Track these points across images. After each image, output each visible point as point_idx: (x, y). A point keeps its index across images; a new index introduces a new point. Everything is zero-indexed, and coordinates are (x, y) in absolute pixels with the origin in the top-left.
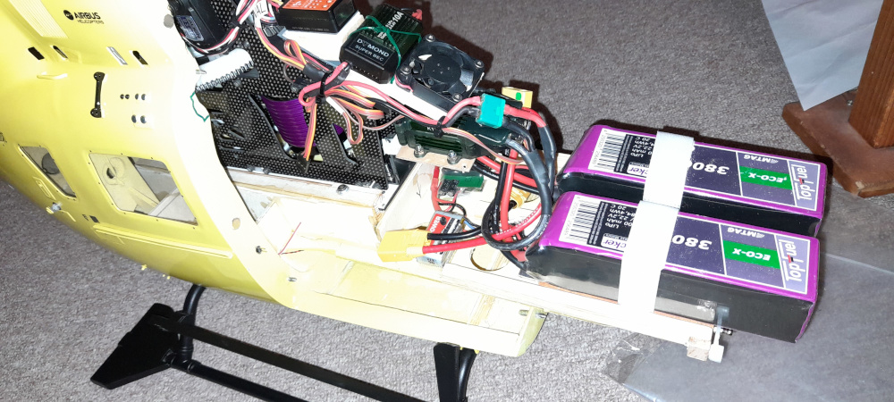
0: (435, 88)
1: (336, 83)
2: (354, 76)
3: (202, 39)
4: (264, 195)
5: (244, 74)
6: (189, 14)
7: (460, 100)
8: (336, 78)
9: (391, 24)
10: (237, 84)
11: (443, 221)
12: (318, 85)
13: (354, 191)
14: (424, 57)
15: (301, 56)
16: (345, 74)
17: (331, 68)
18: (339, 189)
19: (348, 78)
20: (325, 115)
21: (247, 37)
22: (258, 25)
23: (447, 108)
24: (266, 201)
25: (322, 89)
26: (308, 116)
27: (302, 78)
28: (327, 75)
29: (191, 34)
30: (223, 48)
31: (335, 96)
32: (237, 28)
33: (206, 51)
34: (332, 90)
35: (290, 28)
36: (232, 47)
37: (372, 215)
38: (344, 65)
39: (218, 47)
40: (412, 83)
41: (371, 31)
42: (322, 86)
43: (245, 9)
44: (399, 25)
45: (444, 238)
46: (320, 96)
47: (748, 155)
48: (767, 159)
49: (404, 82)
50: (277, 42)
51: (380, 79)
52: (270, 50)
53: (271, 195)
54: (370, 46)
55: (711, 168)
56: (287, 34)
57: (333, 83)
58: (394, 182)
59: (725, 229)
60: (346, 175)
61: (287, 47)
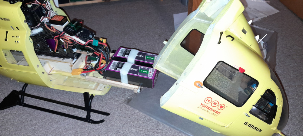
0: (84, 38)
1: (62, 36)
2: (66, 34)
3: (32, 25)
4: (45, 61)
5: (41, 33)
6: (29, 20)
7: (89, 40)
8: (62, 35)
9: (74, 24)
10: (39, 35)
11: (87, 67)
12: (58, 36)
13: (66, 60)
14: (82, 31)
15: (55, 30)
16: (64, 34)
17: (61, 33)
18: (63, 59)
19: (65, 35)
20: (60, 42)
21: (42, 25)
22: (45, 23)
23: (86, 42)
24: (45, 62)
25: (59, 37)
26: (56, 43)
27: (55, 34)
28: (60, 34)
29: (30, 24)
30: (37, 27)
31: (62, 38)
32: (40, 23)
33: (32, 28)
34: (61, 37)
35: (52, 24)
36: (38, 27)
37: (70, 65)
38: (64, 32)
39: (35, 27)
40: (78, 36)
41: (70, 26)
42: (59, 36)
43: (42, 19)
44: (76, 25)
45: (87, 70)
46: (58, 38)
47: (148, 54)
48: (151, 55)
49: (77, 36)
50: (49, 27)
51: (72, 35)
52: (48, 28)
53: (46, 61)
54: (70, 28)
55: (140, 56)
56: (52, 25)
57: (61, 36)
58: (76, 58)
59: (140, 67)
60: (64, 56)
61: (51, 28)
